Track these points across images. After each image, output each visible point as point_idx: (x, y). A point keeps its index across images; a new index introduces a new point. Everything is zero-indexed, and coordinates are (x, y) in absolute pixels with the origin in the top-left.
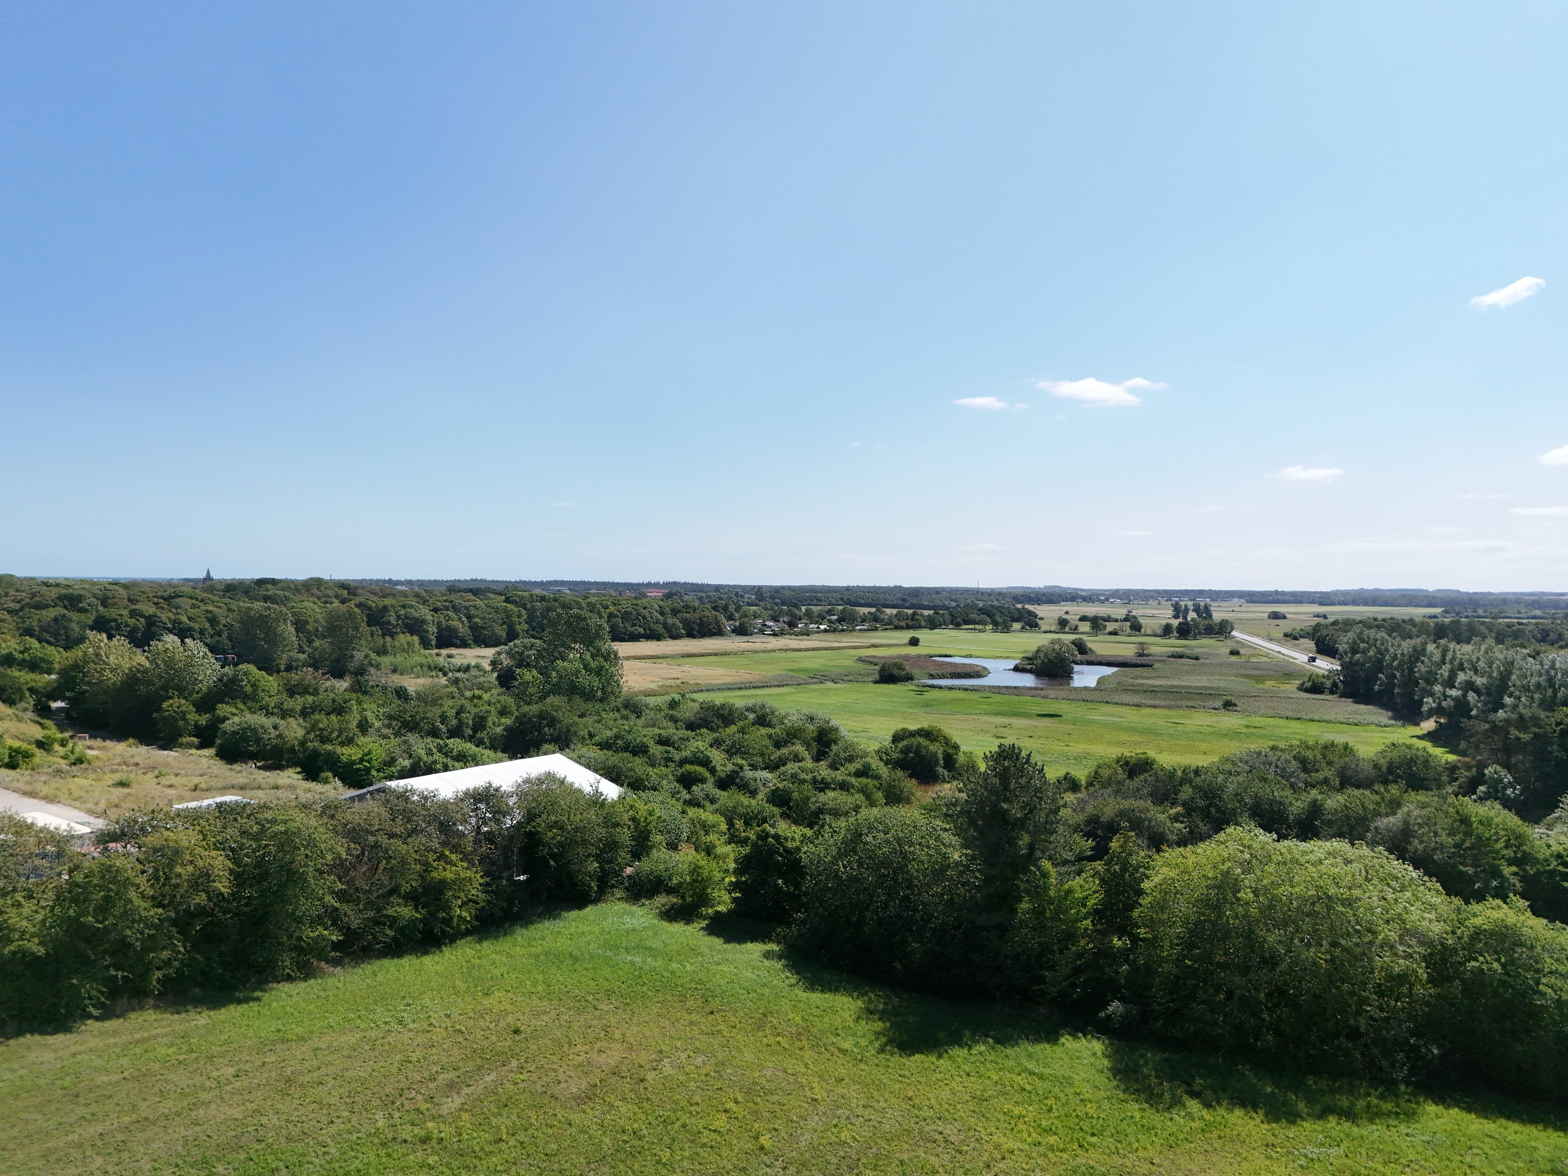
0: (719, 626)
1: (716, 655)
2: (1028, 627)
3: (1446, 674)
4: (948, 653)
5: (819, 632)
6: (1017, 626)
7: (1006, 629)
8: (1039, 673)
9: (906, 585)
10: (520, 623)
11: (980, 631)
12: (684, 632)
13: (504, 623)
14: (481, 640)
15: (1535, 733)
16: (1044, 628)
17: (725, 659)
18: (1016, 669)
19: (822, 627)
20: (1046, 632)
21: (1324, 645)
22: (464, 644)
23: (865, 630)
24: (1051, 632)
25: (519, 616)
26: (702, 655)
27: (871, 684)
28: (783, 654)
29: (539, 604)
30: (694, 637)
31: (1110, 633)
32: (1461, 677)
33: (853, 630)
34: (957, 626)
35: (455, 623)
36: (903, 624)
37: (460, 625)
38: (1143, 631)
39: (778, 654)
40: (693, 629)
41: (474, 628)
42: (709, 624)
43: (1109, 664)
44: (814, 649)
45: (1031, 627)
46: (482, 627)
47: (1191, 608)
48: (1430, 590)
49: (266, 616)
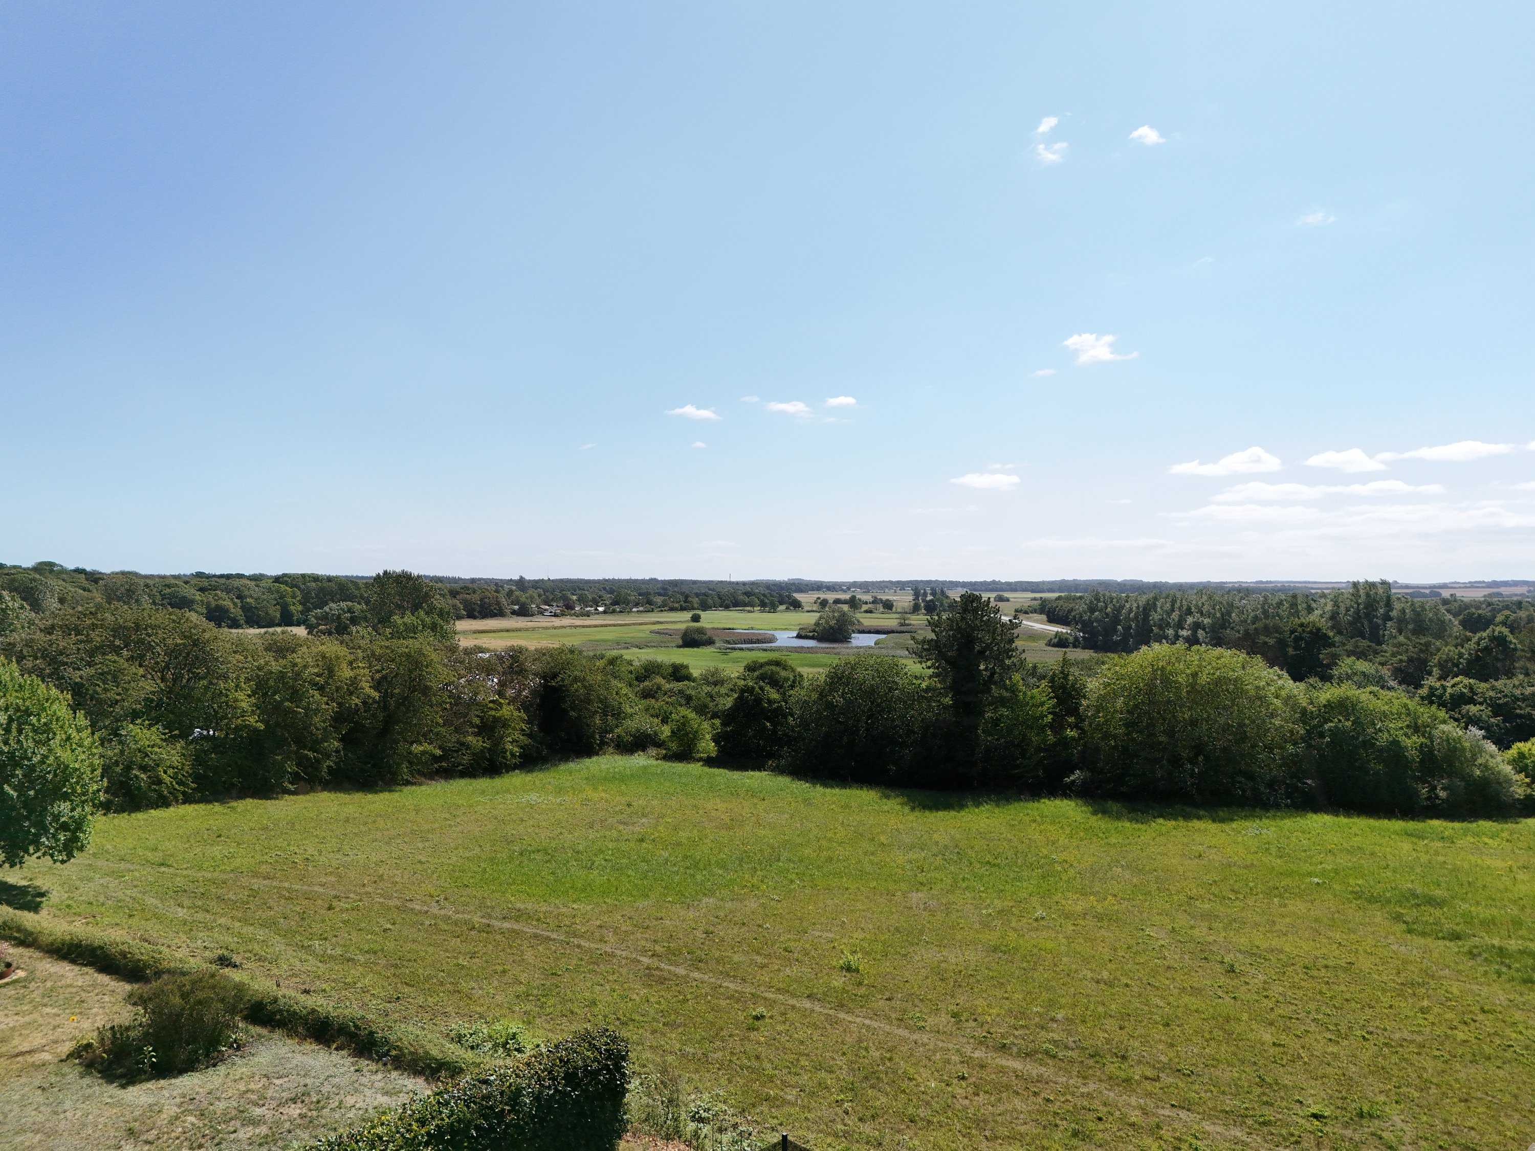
0: (500, 607)
1: (508, 631)
2: (792, 608)
3: (1176, 619)
4: (728, 626)
5: (598, 614)
6: (782, 607)
7: (773, 609)
8: (820, 638)
9: (661, 577)
10: (294, 604)
11: (749, 612)
12: (465, 613)
13: (278, 604)
14: (253, 621)
15: (1276, 638)
16: (806, 609)
17: (518, 634)
18: (799, 636)
19: (601, 609)
20: (808, 612)
21: (1054, 615)
22: (235, 624)
23: (641, 612)
24: (813, 611)
25: (294, 597)
26: (494, 632)
27: (675, 649)
28: (574, 630)
29: (314, 584)
30: (475, 618)
31: (866, 612)
32: (1190, 620)
33: (630, 612)
34: (727, 608)
35: (227, 603)
36: (677, 605)
37: (232, 606)
38: (894, 609)
39: (568, 631)
40: (474, 610)
41: (246, 609)
42: (490, 605)
43: (878, 632)
44: (602, 626)
45: (795, 607)
46: (256, 608)
47: (929, 592)
48: (1119, 580)
49: (32, 588)
